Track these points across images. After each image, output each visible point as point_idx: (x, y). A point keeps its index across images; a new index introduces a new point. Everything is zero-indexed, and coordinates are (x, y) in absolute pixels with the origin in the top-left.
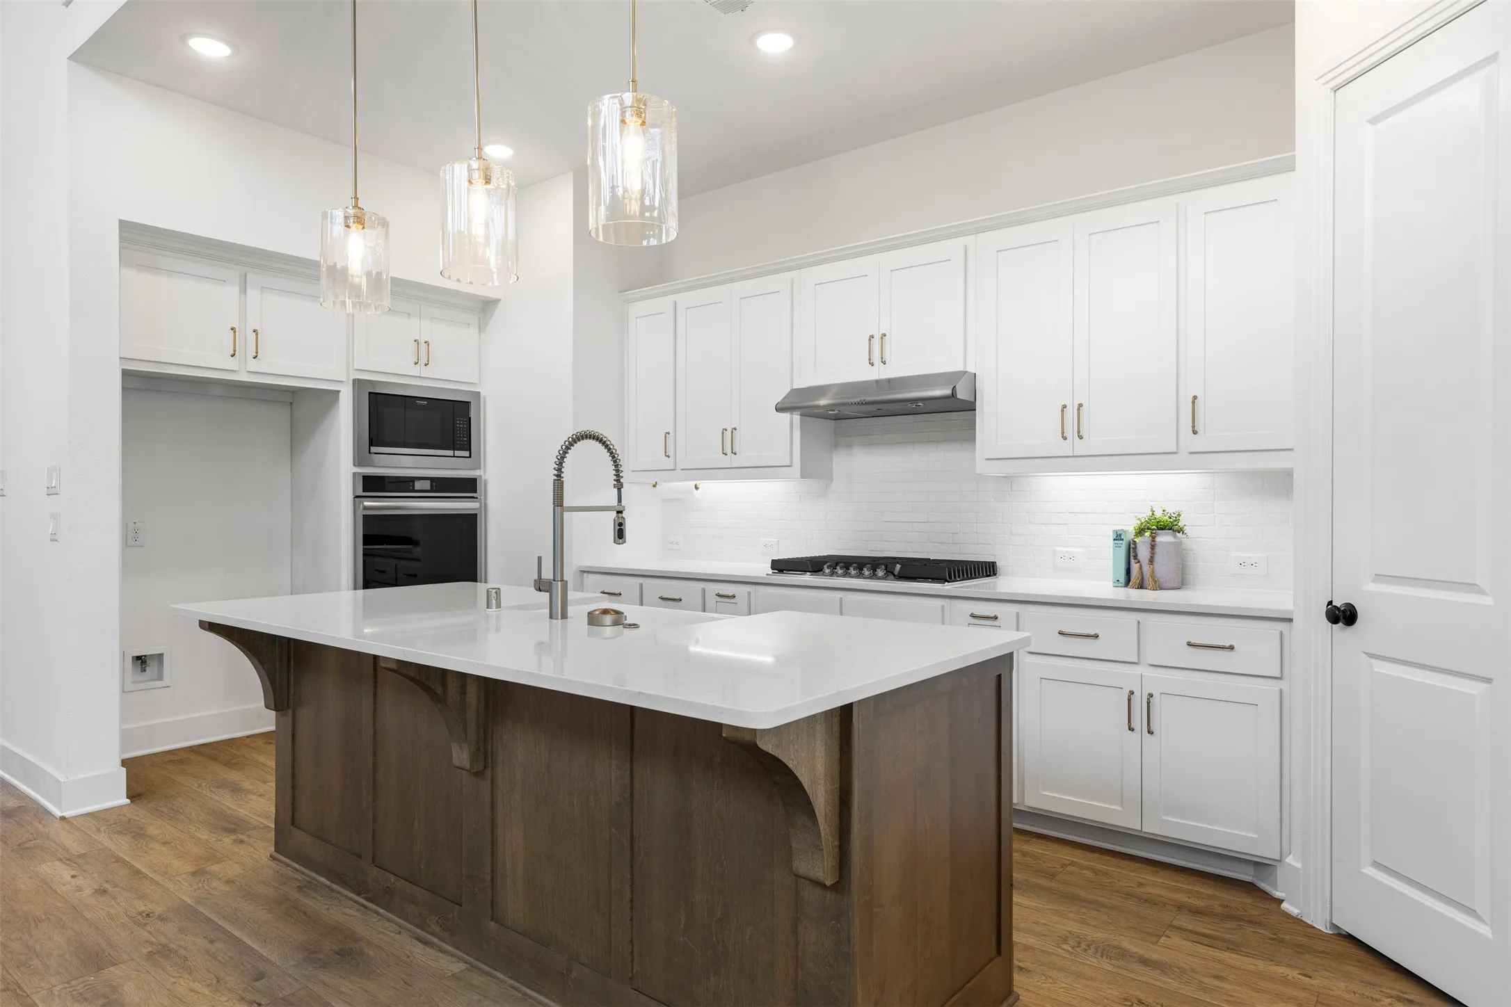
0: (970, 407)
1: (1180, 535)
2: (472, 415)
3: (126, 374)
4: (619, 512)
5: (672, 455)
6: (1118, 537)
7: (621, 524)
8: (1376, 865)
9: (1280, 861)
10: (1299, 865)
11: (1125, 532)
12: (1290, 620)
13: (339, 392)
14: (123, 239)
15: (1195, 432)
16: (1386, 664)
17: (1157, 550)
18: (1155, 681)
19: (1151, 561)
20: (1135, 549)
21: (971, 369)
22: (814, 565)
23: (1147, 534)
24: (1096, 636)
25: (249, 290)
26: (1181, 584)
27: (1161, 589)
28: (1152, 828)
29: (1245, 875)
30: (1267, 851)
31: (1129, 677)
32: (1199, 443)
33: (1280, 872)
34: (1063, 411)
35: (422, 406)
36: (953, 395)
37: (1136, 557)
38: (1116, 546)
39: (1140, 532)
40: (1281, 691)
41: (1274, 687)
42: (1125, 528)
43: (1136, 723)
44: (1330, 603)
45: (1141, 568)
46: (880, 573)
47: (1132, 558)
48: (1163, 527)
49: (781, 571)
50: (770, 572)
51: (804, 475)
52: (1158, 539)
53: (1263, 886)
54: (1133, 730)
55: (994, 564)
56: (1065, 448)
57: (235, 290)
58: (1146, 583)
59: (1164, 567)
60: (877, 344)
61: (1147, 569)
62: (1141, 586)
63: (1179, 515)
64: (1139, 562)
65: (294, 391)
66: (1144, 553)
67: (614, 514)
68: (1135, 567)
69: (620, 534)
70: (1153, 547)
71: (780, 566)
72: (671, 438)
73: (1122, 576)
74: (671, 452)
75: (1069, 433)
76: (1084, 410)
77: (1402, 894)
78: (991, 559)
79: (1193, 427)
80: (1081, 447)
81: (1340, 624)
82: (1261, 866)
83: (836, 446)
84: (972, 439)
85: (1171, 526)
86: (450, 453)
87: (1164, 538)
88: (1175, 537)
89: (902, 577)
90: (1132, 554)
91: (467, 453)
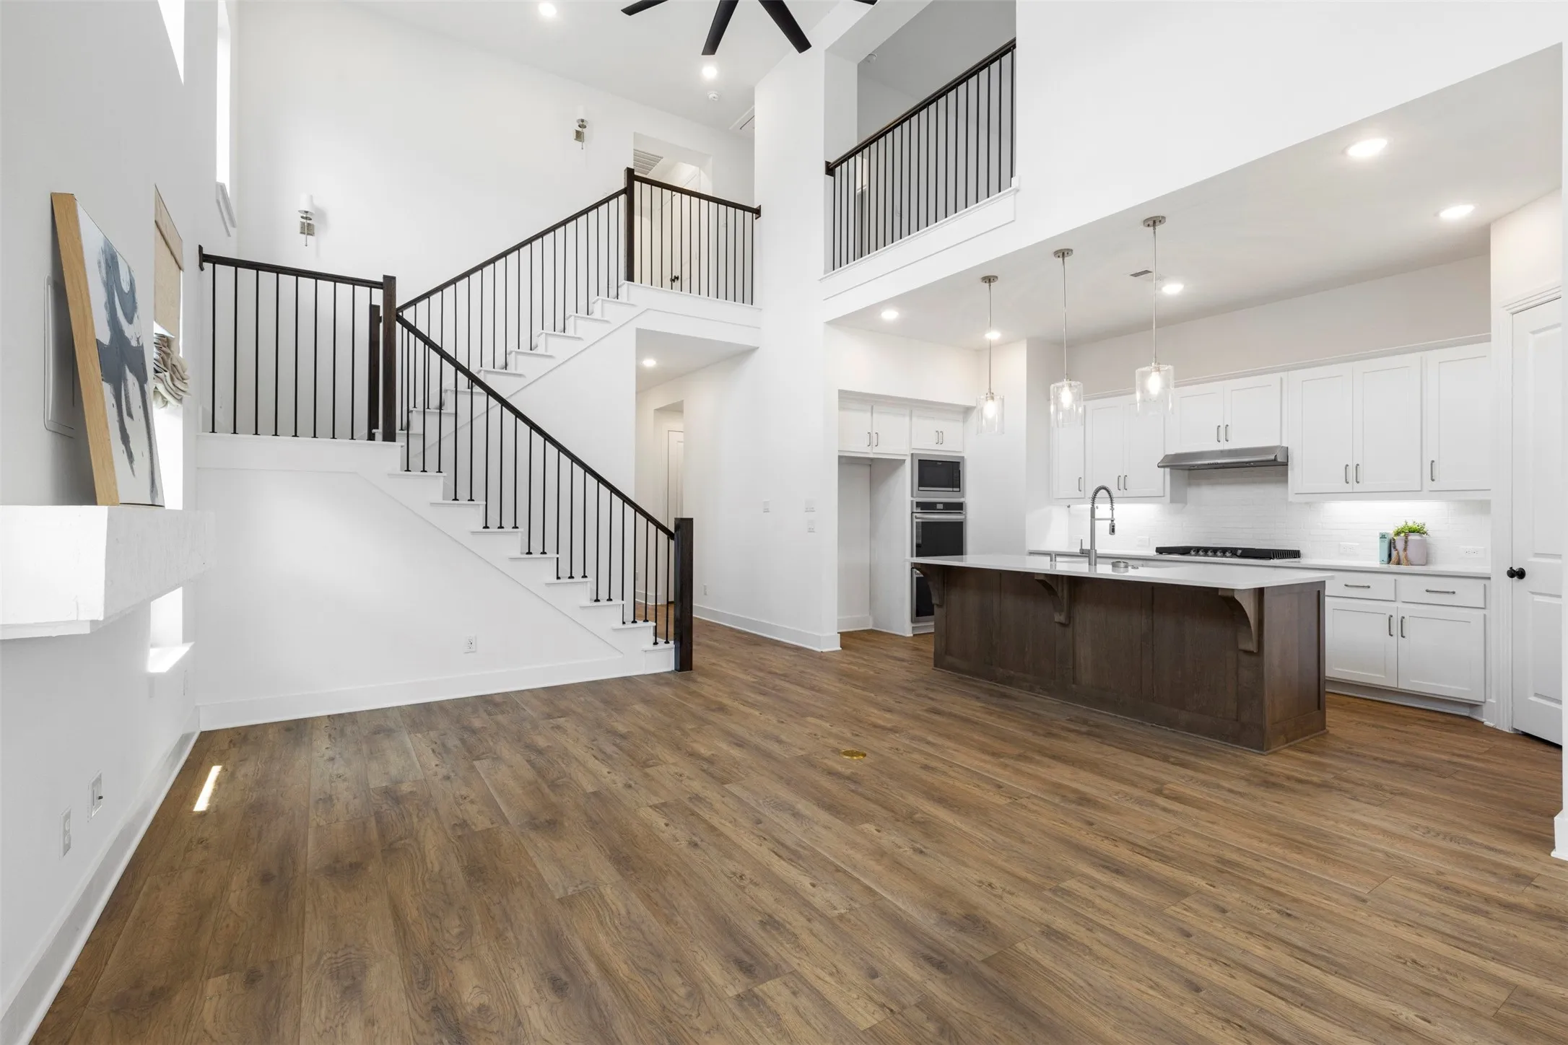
0: (1285, 464)
1: (1425, 536)
2: (961, 469)
3: (840, 457)
4: (1112, 521)
5: (1083, 490)
6: (1383, 537)
7: (1113, 526)
8: (1536, 695)
9: (1484, 702)
10: (1494, 702)
11: (1388, 534)
12: (1489, 578)
13: (905, 460)
14: (840, 398)
15: (1433, 480)
16: (1541, 597)
17: (1409, 543)
18: (1406, 610)
19: (1405, 549)
20: (1394, 543)
21: (1284, 445)
22: (1185, 551)
23: (1403, 535)
24: (1369, 587)
25: (874, 415)
26: (1426, 563)
27: (1412, 565)
28: (1404, 686)
29: (1464, 712)
30: (1475, 696)
31: (1390, 608)
32: (1435, 486)
33: (1485, 709)
34: (1346, 468)
35: (940, 465)
36: (1275, 460)
37: (1395, 548)
38: (1381, 542)
39: (1398, 534)
40: (1485, 615)
41: (1482, 612)
42: (1388, 532)
43: (1394, 631)
44: (1511, 568)
45: (1398, 553)
46: (1228, 554)
47: (1392, 548)
48: (1412, 531)
49: (1161, 553)
50: (1155, 553)
51: (1172, 501)
52: (1410, 538)
53: (1475, 717)
54: (1392, 636)
55: (1299, 551)
56: (1348, 488)
57: (869, 414)
58: (1402, 562)
59: (1413, 553)
60: (1223, 431)
61: (1402, 554)
62: (1399, 563)
63: (1424, 525)
64: (1397, 550)
65: (872, 459)
66: (1400, 545)
67: (1110, 521)
68: (1394, 553)
69: (1113, 531)
70: (1406, 542)
71: (1160, 550)
72: (1082, 480)
73: (1386, 558)
74: (1082, 488)
75: (1350, 479)
76: (1360, 468)
77: (1549, 706)
78: (1297, 549)
79: (1432, 476)
80: (1358, 488)
81: (1516, 578)
82: (1473, 706)
83: (1190, 485)
84: (1286, 481)
85: (1419, 531)
86: (951, 489)
87: (1413, 537)
88: (1422, 537)
89: (1242, 556)
90: (1392, 546)
91: (958, 489)
